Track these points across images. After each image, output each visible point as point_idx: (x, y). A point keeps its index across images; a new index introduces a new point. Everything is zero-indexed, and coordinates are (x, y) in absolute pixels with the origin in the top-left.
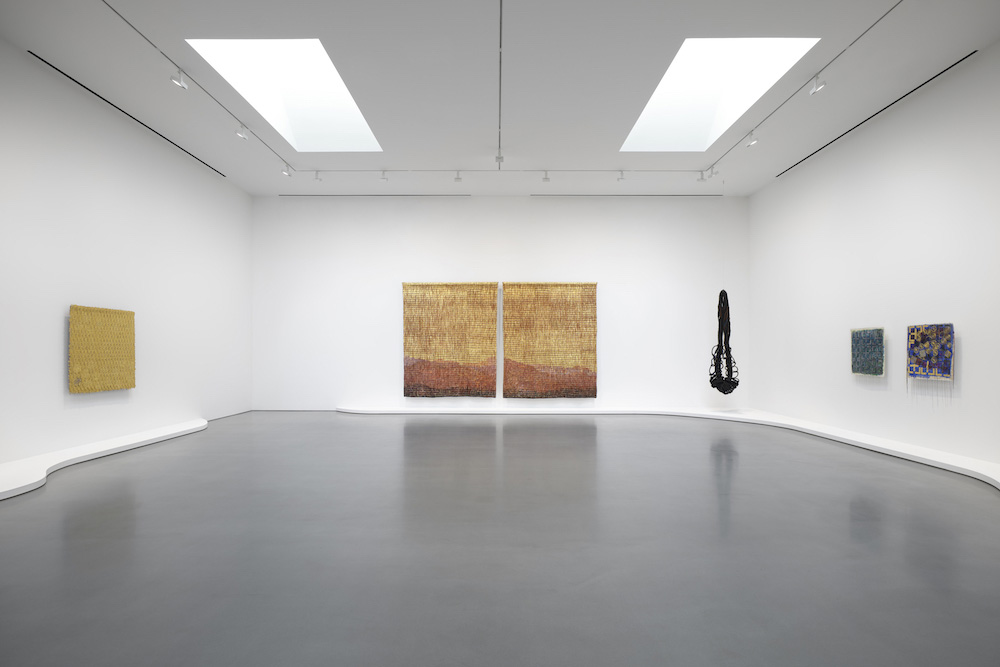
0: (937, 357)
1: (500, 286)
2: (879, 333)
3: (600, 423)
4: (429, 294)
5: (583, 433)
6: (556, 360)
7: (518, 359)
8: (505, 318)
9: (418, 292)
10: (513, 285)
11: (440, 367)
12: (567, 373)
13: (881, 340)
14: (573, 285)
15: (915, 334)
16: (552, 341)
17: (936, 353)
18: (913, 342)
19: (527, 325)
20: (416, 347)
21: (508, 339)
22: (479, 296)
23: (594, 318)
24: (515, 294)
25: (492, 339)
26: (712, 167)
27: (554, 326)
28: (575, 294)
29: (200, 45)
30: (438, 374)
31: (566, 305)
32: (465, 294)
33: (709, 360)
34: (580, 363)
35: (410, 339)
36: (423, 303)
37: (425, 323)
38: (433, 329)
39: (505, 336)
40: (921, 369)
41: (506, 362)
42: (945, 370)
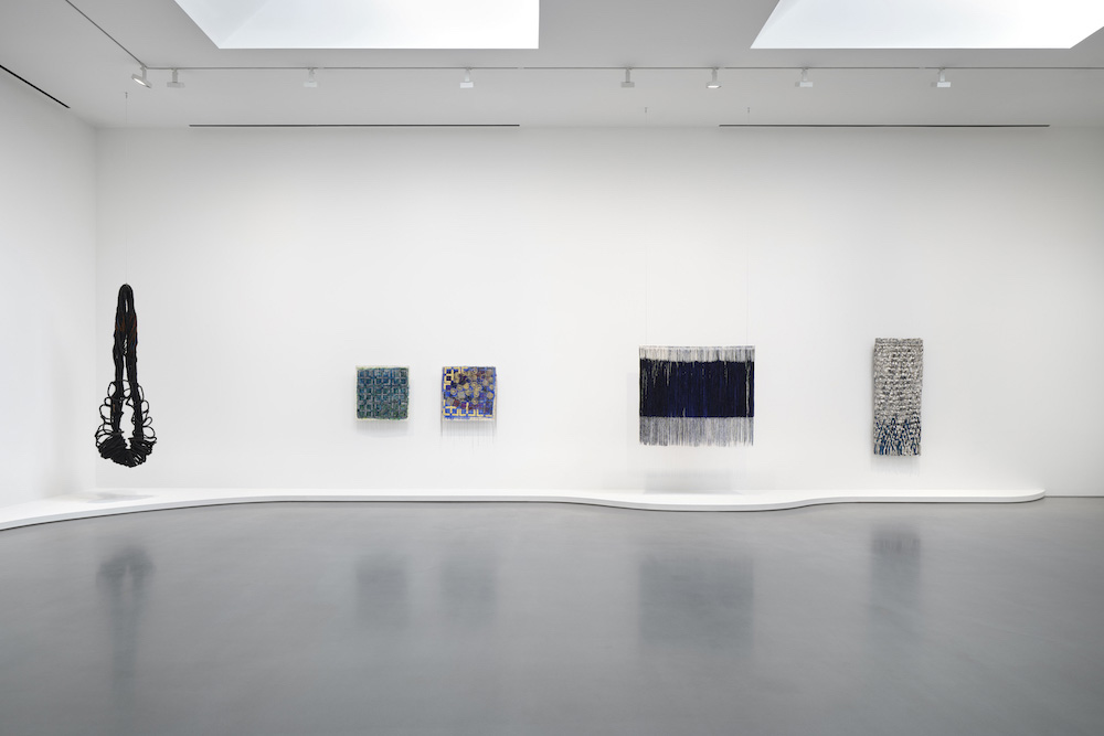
0: (478, 399)
2: (403, 373)
13: (405, 381)
15: (452, 375)
17: (476, 394)
18: (449, 383)
40: (459, 411)
42: (488, 409)
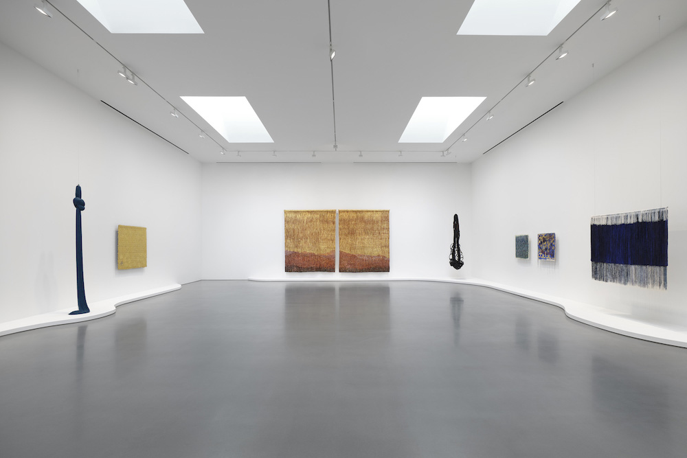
1: (337, 212)
2: (527, 237)
3: (391, 285)
4: (299, 216)
5: (382, 291)
6: (368, 252)
7: (347, 251)
8: (340, 229)
9: (293, 215)
10: (344, 211)
11: (304, 256)
12: (373, 259)
13: (527, 241)
14: (377, 211)
15: (541, 238)
16: (366, 241)
17: (549, 248)
18: (540, 242)
19: (352, 233)
20: (292, 245)
21: (341, 241)
22: (326, 217)
23: (388, 229)
24: (345, 216)
25: (333, 240)
26: (448, 150)
27: (366, 233)
28: (378, 216)
29: (188, 100)
30: (303, 259)
31: (373, 222)
32: (318, 216)
33: (449, 251)
34: (380, 253)
35: (288, 241)
36: (295, 221)
37: (296, 231)
38: (301, 235)
39: (340, 239)
40: (543, 255)
41: (341, 253)
42: (553, 255)
